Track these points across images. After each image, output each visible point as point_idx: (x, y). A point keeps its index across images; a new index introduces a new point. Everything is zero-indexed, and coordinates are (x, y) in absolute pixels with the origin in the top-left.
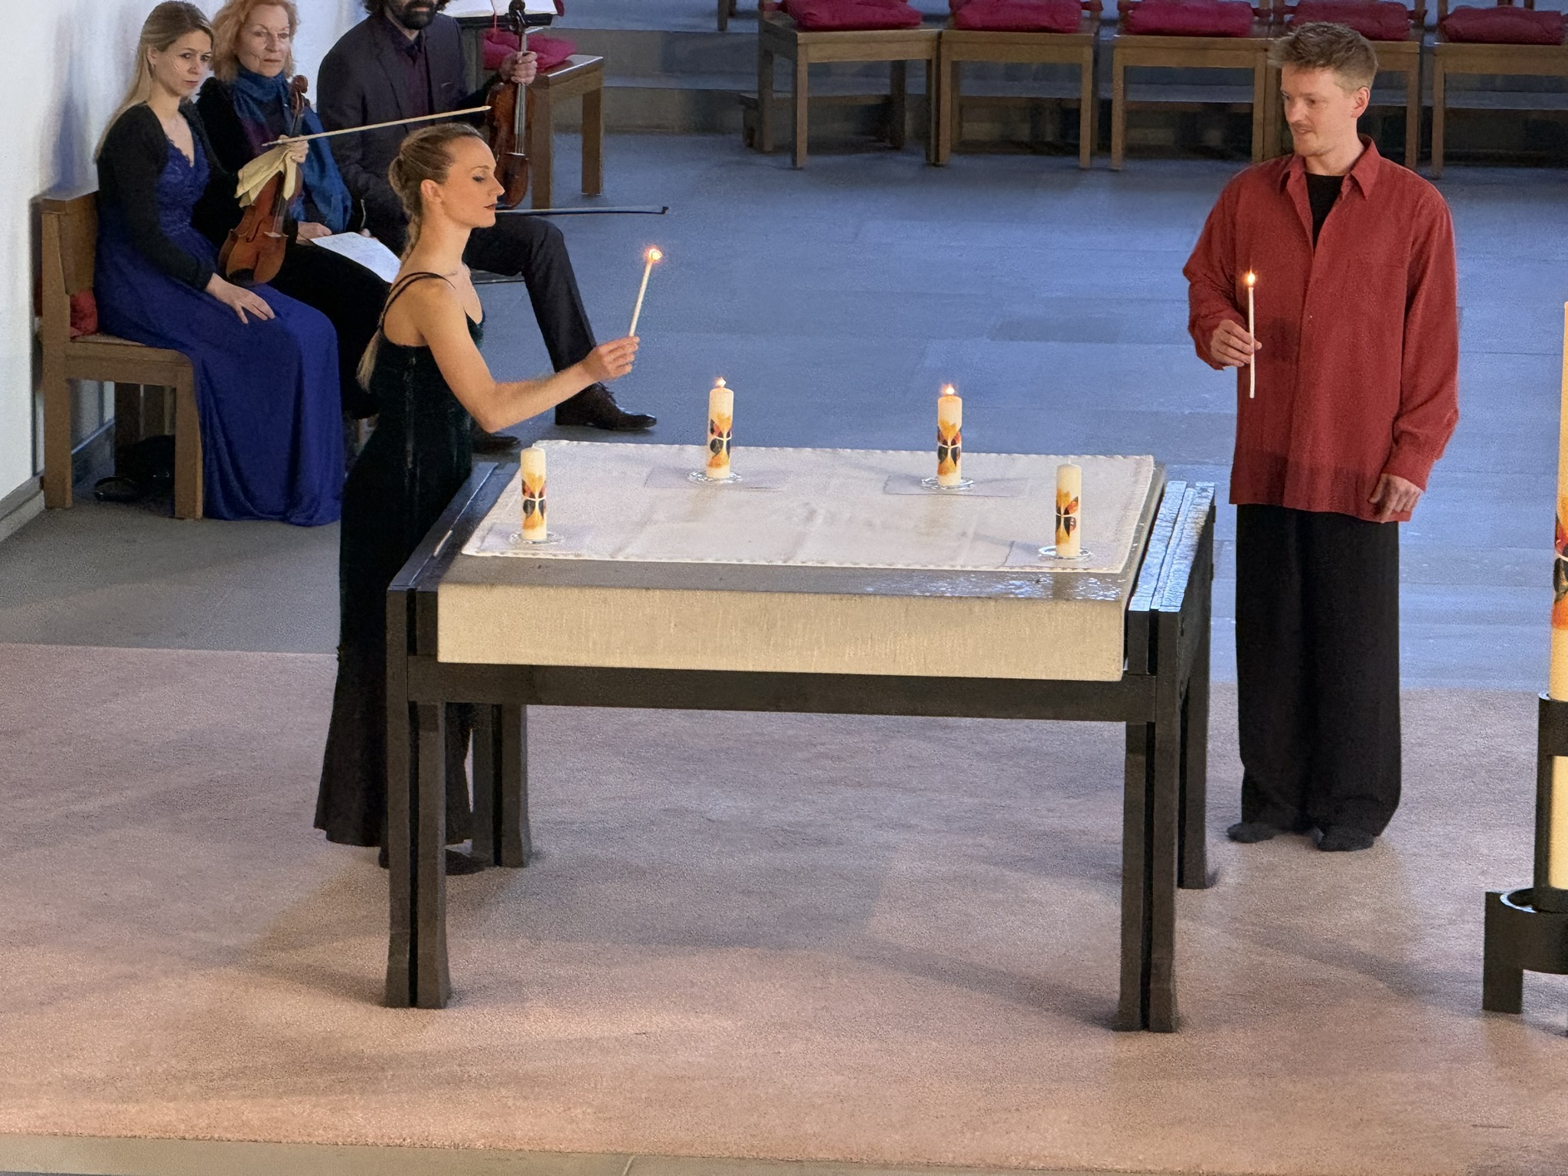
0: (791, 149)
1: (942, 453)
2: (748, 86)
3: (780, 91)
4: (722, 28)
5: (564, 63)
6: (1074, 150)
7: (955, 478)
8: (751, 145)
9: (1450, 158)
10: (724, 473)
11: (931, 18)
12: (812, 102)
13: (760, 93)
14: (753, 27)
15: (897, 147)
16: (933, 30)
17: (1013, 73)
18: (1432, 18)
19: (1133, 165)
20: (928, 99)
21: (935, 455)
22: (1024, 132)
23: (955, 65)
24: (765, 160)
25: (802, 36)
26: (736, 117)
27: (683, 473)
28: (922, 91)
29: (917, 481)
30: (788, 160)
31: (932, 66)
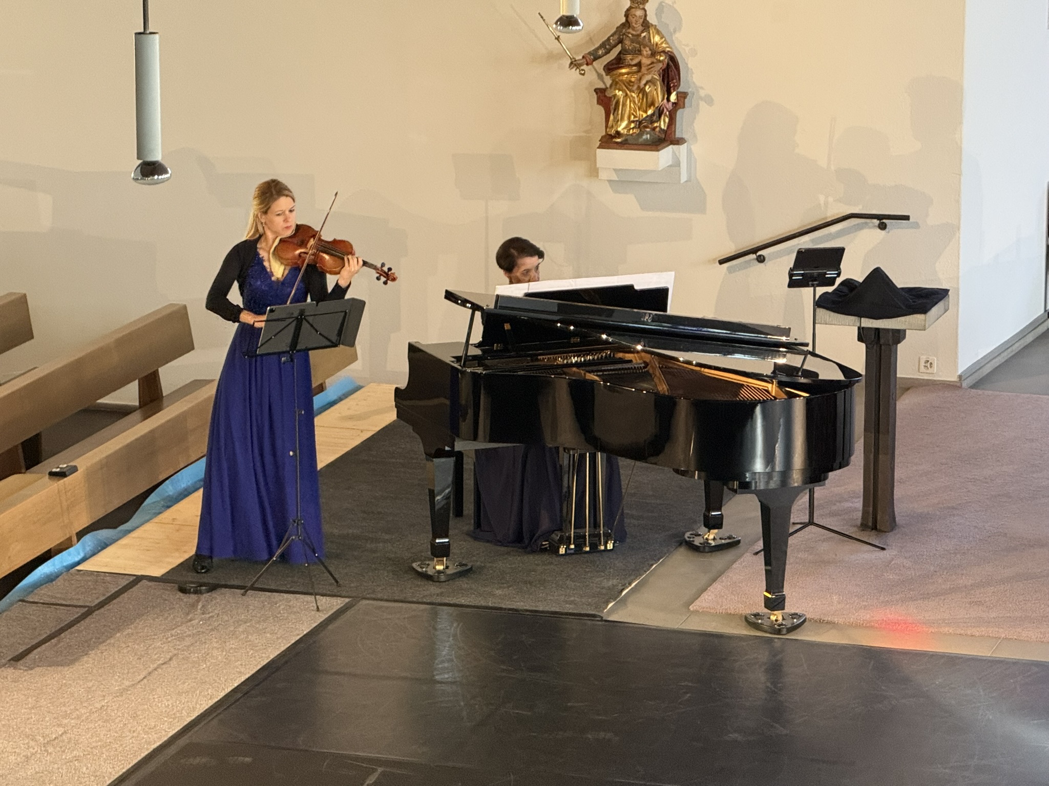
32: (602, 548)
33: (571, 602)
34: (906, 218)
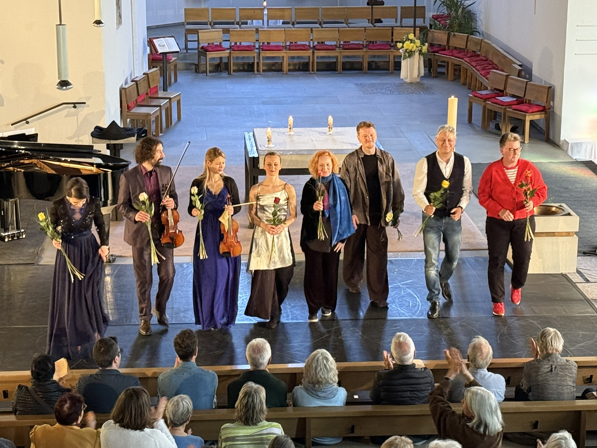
0: (206, 72)
1: (329, 128)
2: (196, 62)
3: (203, 62)
4: (187, 52)
5: (171, 59)
6: (253, 71)
7: (331, 133)
8: (196, 71)
9: (317, 70)
10: (292, 133)
11: (228, 49)
12: (209, 64)
13: (198, 62)
14: (197, 51)
15: (221, 72)
16: (228, 51)
17: (243, 58)
18: (312, 46)
19: (264, 73)
20: (228, 63)
21: (328, 128)
22: (241, 68)
23: (233, 57)
24: (201, 75)
25: (207, 53)
26: (194, 67)
27: (284, 133)
28: (227, 61)
29: (325, 133)
30: (205, 74)
31: (229, 58)
32: (21, 237)
33: (22, 260)
34: (85, 103)
